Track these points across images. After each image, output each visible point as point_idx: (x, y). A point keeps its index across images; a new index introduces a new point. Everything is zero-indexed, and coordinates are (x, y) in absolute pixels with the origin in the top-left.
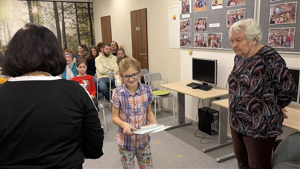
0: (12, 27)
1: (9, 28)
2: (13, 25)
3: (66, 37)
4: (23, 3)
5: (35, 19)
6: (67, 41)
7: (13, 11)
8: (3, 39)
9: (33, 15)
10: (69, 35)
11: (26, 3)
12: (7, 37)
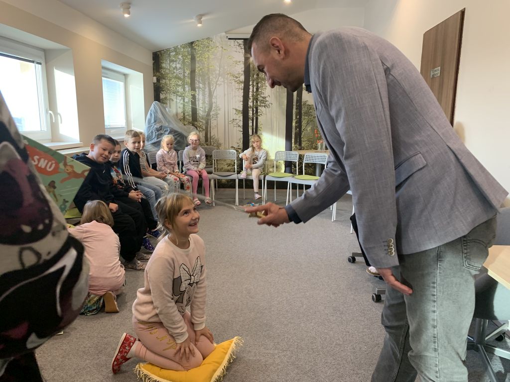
0: (216, 86)
1: (212, 87)
2: (218, 83)
3: (303, 107)
4: (237, 44)
5: (253, 72)
6: (303, 114)
7: (220, 58)
8: (201, 105)
9: (251, 65)
10: (307, 103)
11: (242, 43)
12: (207, 102)
